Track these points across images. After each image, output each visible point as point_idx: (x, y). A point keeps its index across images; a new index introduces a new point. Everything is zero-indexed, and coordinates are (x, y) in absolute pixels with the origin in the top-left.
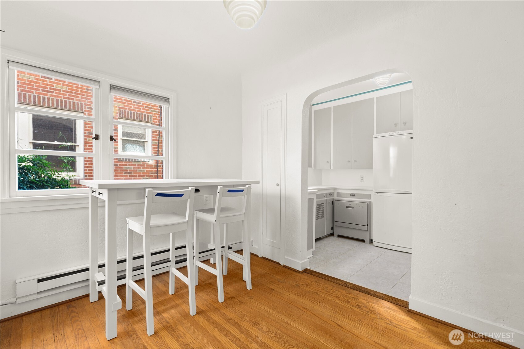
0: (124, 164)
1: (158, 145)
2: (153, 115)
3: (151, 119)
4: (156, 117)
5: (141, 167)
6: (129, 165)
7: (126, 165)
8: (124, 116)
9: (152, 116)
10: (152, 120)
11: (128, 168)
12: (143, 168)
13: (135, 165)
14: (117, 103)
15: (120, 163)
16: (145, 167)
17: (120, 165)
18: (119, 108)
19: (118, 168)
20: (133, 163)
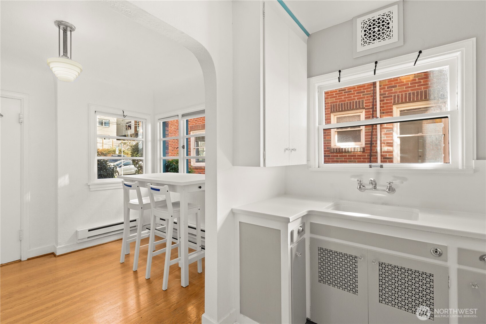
0: (335, 155)
1: (372, 132)
2: (366, 99)
3: (362, 104)
4: (370, 100)
5: (352, 157)
6: (340, 156)
7: (337, 156)
8: (335, 109)
9: (364, 100)
10: (364, 105)
11: (339, 159)
12: (354, 159)
13: (346, 156)
14: (329, 99)
15: (332, 154)
16: (357, 157)
17: (332, 156)
18: (331, 103)
19: (330, 159)
20: (344, 154)
